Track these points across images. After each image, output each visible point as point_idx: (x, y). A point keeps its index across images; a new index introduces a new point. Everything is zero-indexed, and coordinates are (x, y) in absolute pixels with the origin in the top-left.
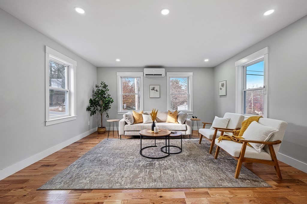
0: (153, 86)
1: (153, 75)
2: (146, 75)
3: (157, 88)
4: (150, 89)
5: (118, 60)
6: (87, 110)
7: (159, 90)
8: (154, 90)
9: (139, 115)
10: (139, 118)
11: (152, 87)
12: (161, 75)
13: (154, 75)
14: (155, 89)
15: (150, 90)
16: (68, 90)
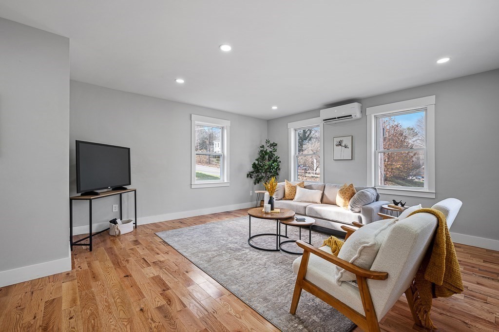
0: (339, 139)
1: (335, 118)
2: (324, 120)
3: (347, 141)
4: (335, 144)
5: (275, 108)
6: (248, 176)
7: (350, 146)
8: (340, 145)
9: (292, 187)
10: (291, 192)
11: (337, 140)
12: (351, 116)
13: (338, 118)
14: (343, 144)
15: (335, 146)
16: (222, 154)
